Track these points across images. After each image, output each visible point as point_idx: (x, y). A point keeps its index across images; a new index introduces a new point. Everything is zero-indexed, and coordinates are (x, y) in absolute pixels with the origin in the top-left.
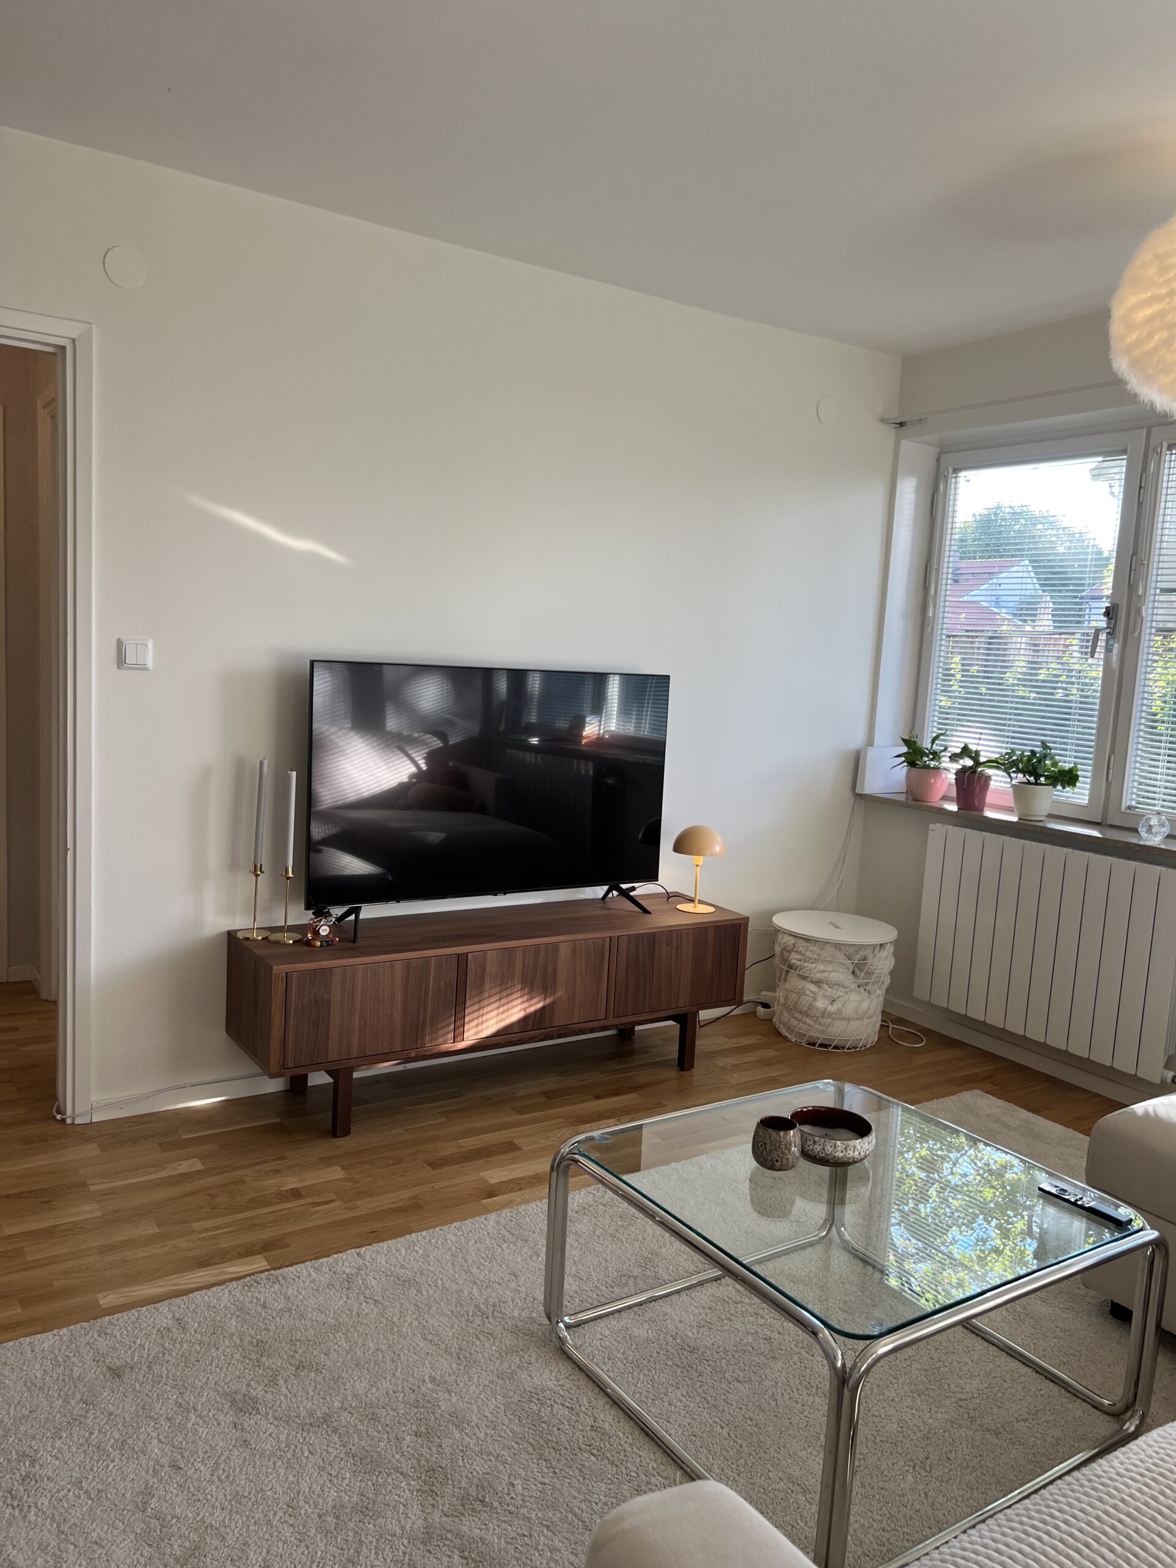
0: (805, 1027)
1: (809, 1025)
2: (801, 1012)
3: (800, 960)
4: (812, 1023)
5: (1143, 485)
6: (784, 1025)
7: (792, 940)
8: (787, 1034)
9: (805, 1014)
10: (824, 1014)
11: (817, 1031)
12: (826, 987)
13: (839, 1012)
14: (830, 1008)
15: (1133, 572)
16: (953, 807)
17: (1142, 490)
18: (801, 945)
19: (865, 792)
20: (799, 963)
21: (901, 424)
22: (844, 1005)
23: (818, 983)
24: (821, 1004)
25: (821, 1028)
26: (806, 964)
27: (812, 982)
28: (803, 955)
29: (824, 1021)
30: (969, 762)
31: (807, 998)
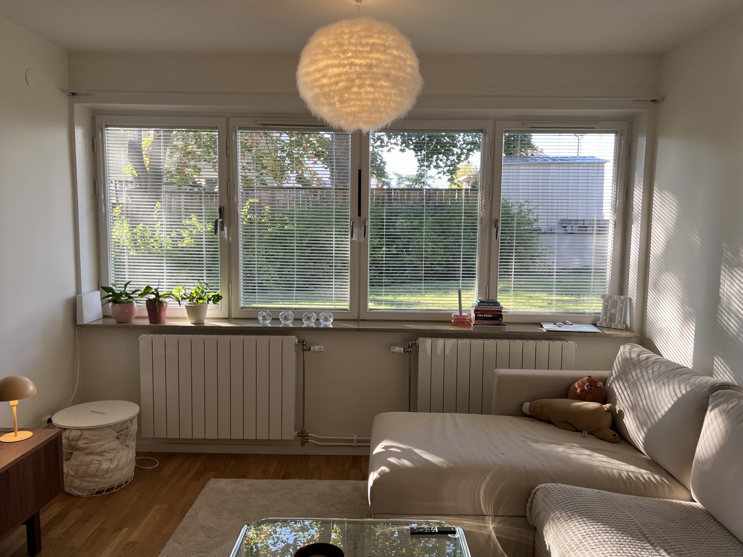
0: (94, 484)
1: (97, 482)
2: (91, 476)
3: (87, 443)
4: (99, 480)
5: (228, 146)
6: (76, 488)
7: (79, 433)
8: (78, 493)
9: (95, 476)
10: (108, 471)
11: (103, 484)
12: (107, 454)
13: (117, 466)
14: (112, 466)
15: (229, 190)
16: (147, 322)
17: (228, 149)
18: (86, 434)
19: (85, 322)
20: (86, 445)
21: (73, 94)
22: (119, 461)
23: (101, 454)
24: (105, 466)
25: (106, 480)
26: (91, 444)
27: (96, 454)
28: (89, 439)
29: (108, 475)
30: (153, 297)
31: (95, 466)
